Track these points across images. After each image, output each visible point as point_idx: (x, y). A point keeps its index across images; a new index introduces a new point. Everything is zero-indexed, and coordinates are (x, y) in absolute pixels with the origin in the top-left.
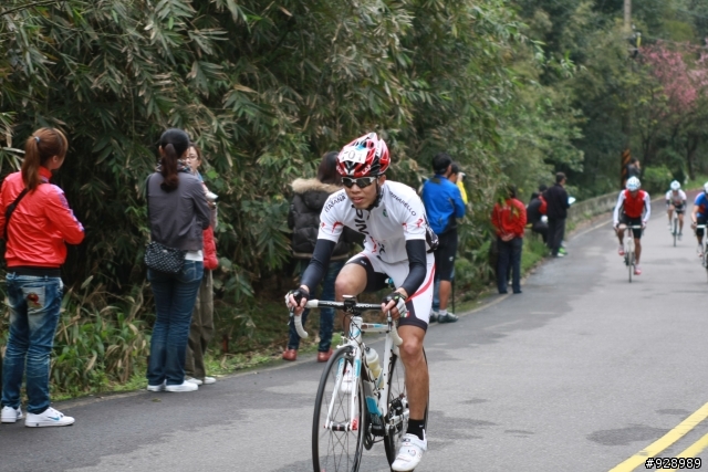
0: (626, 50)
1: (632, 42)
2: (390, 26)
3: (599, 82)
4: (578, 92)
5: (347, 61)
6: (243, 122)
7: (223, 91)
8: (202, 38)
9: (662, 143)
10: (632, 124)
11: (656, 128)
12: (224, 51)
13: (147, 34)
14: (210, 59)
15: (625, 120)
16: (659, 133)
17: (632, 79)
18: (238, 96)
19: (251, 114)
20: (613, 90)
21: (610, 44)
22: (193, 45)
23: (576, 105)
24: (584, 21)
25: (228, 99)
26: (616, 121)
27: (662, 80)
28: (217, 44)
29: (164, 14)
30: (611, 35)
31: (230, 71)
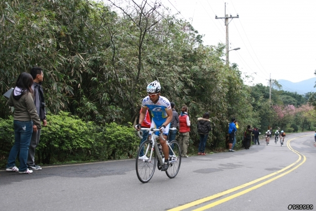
0: (270, 106)
1: (271, 104)
2: (223, 91)
3: (264, 112)
4: (260, 114)
5: (215, 98)
6: (193, 109)
7: (189, 102)
8: (186, 91)
9: (276, 125)
10: (271, 121)
11: (275, 121)
12: (190, 94)
13: (174, 89)
14: (187, 95)
15: (269, 120)
16: (276, 123)
17: (271, 112)
18: (192, 103)
19: (195, 107)
20: (267, 114)
21: (267, 104)
22: (184, 92)
23: (260, 116)
24: (261, 100)
25: (190, 104)
26: (267, 120)
27: (277, 112)
28: (188, 92)
29: (178, 85)
30: (267, 103)
31: (191, 98)
